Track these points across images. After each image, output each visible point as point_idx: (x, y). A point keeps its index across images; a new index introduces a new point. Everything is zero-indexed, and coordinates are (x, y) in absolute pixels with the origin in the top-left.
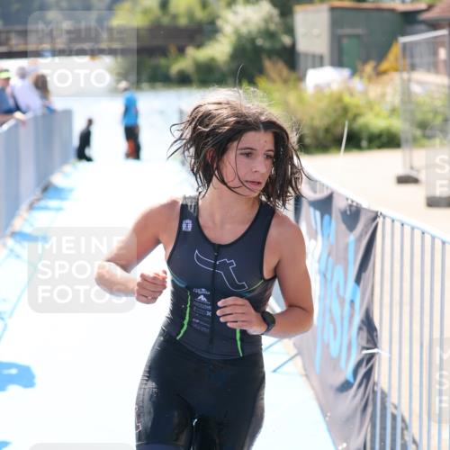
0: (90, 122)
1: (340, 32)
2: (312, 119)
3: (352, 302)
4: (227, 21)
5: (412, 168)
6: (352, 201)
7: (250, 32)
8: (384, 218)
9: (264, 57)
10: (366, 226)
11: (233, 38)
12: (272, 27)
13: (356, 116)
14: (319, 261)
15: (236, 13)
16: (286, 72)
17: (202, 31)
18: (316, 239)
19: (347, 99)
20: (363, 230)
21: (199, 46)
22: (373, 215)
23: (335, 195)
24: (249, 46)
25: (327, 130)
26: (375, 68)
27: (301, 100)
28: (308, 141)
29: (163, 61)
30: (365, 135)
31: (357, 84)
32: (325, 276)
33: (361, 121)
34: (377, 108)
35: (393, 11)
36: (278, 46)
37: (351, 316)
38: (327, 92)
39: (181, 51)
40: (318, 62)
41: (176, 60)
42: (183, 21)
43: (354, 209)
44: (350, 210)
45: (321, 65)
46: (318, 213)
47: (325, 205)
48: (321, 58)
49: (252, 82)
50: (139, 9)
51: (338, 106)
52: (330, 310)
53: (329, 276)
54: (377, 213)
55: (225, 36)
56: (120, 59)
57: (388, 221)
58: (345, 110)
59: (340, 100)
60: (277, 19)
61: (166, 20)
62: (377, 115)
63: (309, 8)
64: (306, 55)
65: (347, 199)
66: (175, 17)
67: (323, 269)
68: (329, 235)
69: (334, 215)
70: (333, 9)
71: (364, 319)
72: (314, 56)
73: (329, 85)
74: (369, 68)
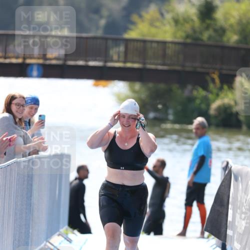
29: (201, 93)
39: (228, 81)
41: (218, 95)
42: (233, 38)
50: (169, 16)
56: (137, 86)
61: (205, 36)
66: (222, 31)
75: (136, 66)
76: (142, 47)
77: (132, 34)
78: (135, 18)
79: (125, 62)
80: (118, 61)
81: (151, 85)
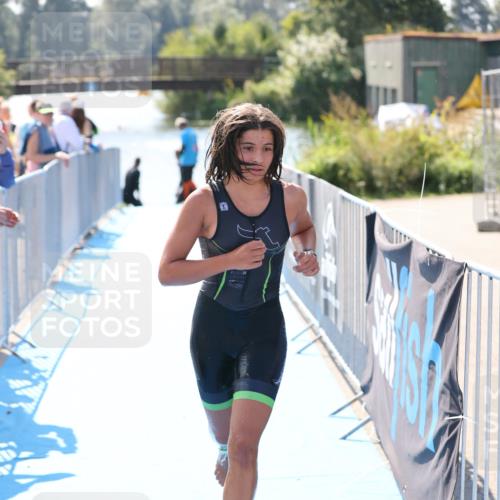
0: (138, 162)
1: (414, 64)
2: (384, 160)
3: (432, 363)
4: (289, 52)
5: (496, 214)
6: (434, 252)
7: (315, 64)
8: (470, 271)
9: (330, 91)
10: (450, 279)
11: (297, 70)
12: (340, 58)
13: (433, 157)
14: (395, 318)
15: (299, 43)
16: (354, 108)
17: (262, 63)
18: (392, 294)
19: (423, 138)
20: (446, 284)
21: (259, 80)
22: (458, 267)
23: (414, 245)
24: (314, 80)
25: (401, 172)
26: (454, 103)
27: (371, 139)
28: (379, 184)
29: (218, 96)
30: (442, 178)
31: (434, 121)
32: (400, 333)
33: (438, 162)
34: (456, 148)
35: (473, 40)
36: (346, 79)
37: (431, 380)
38: (400, 129)
39: (239, 85)
40: (391, 97)
41: (232, 97)
42: (241, 52)
43: (435, 260)
44: (430, 262)
45: (394, 101)
46: (394, 265)
47: (402, 256)
48: (394, 91)
49: (317, 119)
50: (192, 38)
51: (414, 145)
52: (407, 371)
53: (404, 334)
54: (462, 264)
55: (287, 68)
56: (171, 93)
57: (475, 275)
58: (421, 149)
59: (415, 138)
60: (344, 50)
61: (221, 51)
62: (456, 155)
63: (380, 37)
64: (378, 89)
65: (428, 249)
66: (232, 47)
67: (399, 326)
68: (406, 289)
69: (411, 267)
70: (406, 39)
71: (447, 382)
72: (385, 90)
73: (402, 122)
74: (447, 104)
75: (167, 78)
76: (171, 64)
77: (166, 53)
78: (167, 37)
79: (160, 74)
80: (153, 75)
81: (182, 93)
